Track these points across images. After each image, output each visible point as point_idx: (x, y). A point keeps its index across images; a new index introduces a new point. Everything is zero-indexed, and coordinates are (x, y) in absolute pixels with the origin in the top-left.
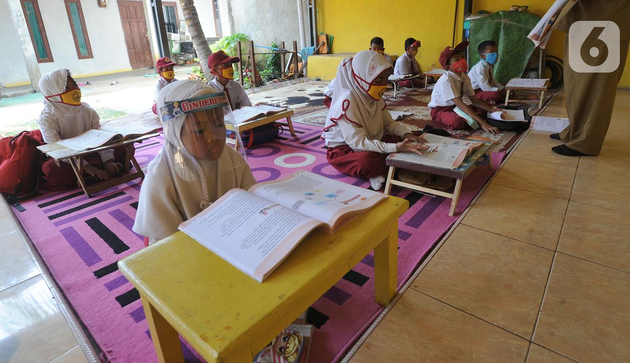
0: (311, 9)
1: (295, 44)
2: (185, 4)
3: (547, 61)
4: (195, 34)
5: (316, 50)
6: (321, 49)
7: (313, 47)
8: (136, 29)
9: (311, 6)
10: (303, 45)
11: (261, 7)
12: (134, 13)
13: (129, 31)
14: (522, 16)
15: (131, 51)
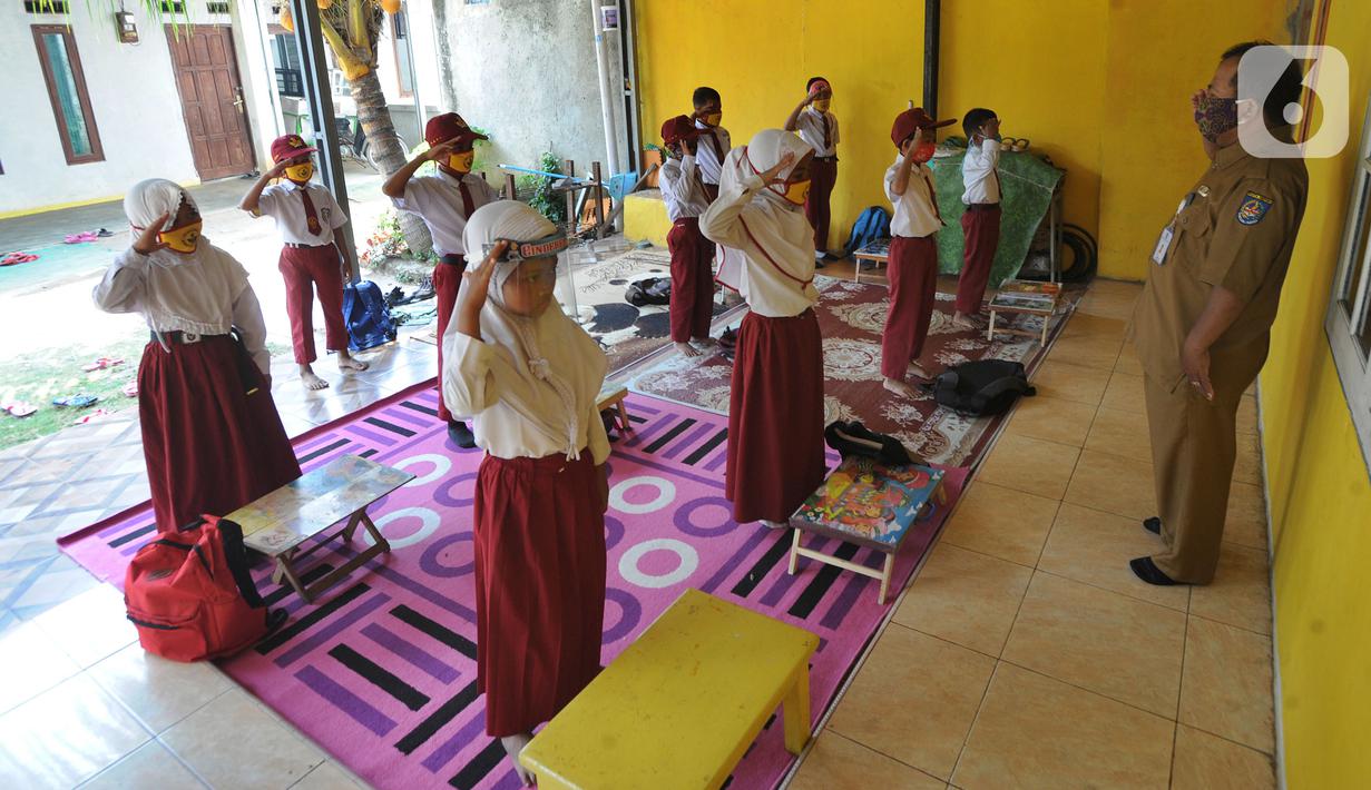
0: (628, 98)
1: (597, 168)
2: (363, 91)
3: (1065, 233)
4: (384, 151)
5: (640, 180)
6: (650, 177)
7: (634, 174)
8: (210, 88)
9: (628, 93)
10: (615, 170)
11: (520, 77)
12: (206, 51)
13: (192, 96)
14: (1018, 161)
15: (197, 138)
